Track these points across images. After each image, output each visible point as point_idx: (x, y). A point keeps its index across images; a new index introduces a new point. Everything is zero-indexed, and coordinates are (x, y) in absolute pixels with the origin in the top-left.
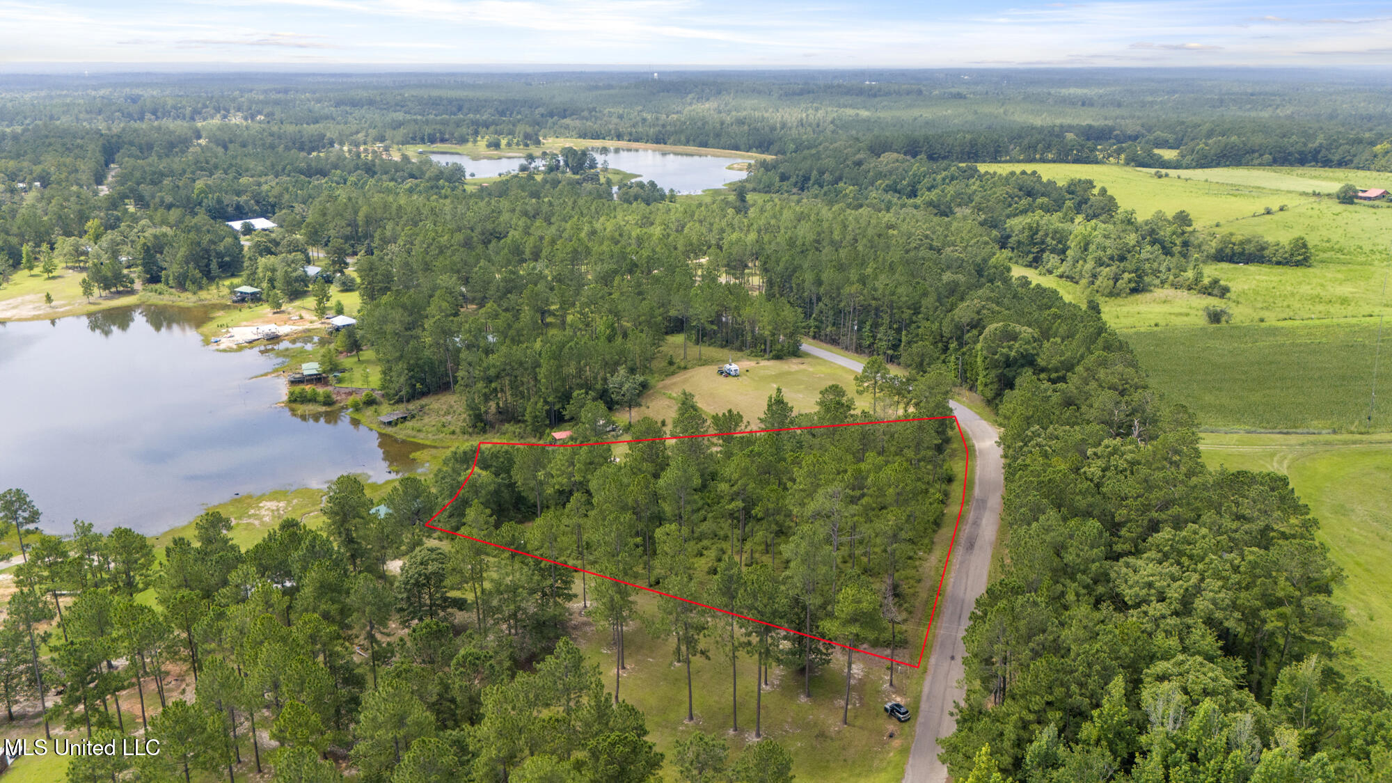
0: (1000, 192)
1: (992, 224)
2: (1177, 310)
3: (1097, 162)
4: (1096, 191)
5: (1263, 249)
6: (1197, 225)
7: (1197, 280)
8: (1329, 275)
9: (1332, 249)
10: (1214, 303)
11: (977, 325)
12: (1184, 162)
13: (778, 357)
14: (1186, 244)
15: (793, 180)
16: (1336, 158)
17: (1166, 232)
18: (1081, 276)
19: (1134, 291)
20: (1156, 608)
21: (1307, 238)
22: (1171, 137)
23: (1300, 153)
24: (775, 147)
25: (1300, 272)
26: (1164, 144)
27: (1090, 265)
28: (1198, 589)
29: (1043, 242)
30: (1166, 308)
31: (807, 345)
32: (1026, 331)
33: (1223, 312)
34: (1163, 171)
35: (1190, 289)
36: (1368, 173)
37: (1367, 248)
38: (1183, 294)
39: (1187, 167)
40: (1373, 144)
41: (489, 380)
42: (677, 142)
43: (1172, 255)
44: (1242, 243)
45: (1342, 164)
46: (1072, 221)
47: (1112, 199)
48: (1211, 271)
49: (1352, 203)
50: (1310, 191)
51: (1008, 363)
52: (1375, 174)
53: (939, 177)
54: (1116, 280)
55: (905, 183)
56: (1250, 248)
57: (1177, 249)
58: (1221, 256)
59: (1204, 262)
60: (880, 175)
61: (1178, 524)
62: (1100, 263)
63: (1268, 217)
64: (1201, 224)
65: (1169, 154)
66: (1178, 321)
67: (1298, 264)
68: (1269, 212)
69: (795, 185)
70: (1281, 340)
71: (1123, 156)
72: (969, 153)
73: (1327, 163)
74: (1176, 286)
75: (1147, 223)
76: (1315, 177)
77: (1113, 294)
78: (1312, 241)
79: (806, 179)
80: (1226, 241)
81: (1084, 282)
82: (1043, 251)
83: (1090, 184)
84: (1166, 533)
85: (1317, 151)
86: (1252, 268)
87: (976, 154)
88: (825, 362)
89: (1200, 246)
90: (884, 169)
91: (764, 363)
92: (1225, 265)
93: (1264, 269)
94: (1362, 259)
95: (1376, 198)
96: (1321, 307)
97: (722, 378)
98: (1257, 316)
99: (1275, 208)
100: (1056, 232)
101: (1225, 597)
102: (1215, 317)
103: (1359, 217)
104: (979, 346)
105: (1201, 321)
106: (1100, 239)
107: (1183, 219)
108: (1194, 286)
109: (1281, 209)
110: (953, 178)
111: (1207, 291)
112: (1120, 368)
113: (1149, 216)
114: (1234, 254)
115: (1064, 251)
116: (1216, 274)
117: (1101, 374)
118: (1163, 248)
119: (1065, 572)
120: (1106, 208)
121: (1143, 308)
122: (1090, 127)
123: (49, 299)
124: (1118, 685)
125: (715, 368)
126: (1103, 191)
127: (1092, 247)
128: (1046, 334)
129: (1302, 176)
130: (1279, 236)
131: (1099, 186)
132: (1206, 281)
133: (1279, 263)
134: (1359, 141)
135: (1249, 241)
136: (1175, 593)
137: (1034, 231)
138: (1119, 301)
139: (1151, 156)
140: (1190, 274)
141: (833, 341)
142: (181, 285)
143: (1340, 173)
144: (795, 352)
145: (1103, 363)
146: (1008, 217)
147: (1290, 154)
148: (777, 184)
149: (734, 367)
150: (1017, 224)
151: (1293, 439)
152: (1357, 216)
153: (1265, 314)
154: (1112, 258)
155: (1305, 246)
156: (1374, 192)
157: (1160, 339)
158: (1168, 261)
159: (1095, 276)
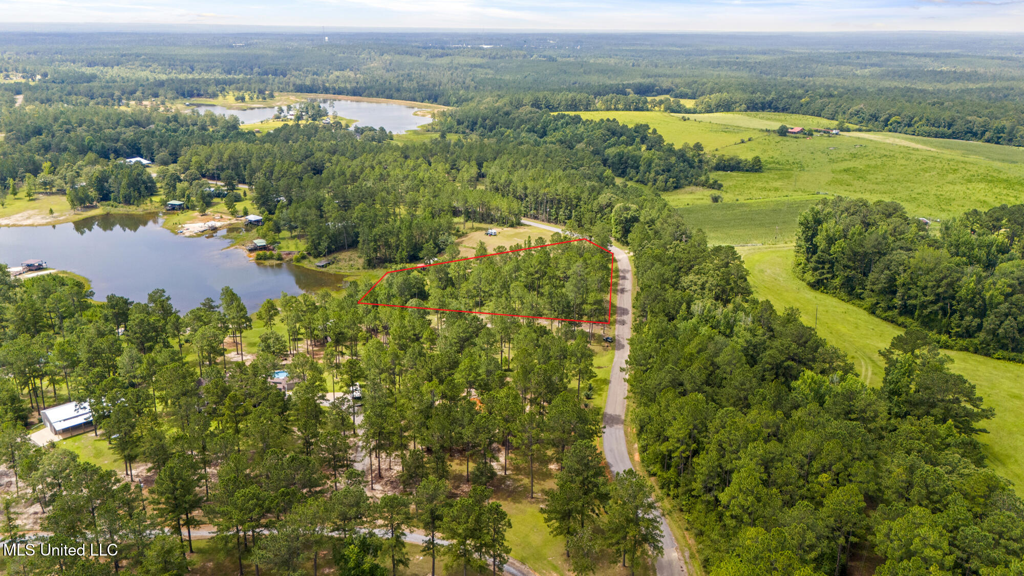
0: (598, 133)
1: (596, 153)
2: (697, 197)
3: (648, 110)
4: (650, 131)
5: (739, 163)
6: (706, 150)
7: (707, 181)
8: (771, 176)
9: (774, 162)
10: (715, 192)
11: (610, 205)
12: (698, 109)
13: (512, 226)
14: (700, 161)
15: (466, 124)
16: (781, 106)
17: (690, 154)
18: (649, 181)
19: (676, 188)
20: (694, 288)
21: (761, 157)
22: (689, 91)
23: (762, 103)
24: (443, 99)
25: (757, 175)
26: (685, 96)
27: (653, 175)
28: (707, 282)
29: (626, 163)
30: (691, 196)
31: (524, 221)
32: (634, 207)
33: (719, 197)
34: (687, 116)
35: (703, 186)
36: (797, 116)
37: (791, 162)
38: (700, 189)
39: (700, 112)
40: (800, 98)
41: (375, 241)
42: (370, 95)
43: (694, 168)
44: (728, 160)
45: (785, 110)
46: (640, 149)
47: (660, 137)
48: (713, 176)
49: (785, 135)
50: (764, 128)
51: (627, 221)
52: (801, 116)
53: (559, 123)
54: (666, 182)
55: (539, 126)
56: (733, 163)
57: (697, 164)
58: (718, 168)
59: (710, 171)
60: (522, 122)
61: (699, 264)
62: (657, 173)
63: (743, 145)
64: (708, 150)
65: (689, 104)
66: (699, 202)
67: (756, 171)
68: (743, 142)
69: (467, 127)
70: (745, 209)
71: (662, 106)
72: (570, 105)
73: (776, 109)
74: (696, 185)
75: (680, 150)
76: (768, 119)
77: (666, 190)
78: (763, 158)
79: (475, 123)
80: (721, 159)
81: (650, 184)
82: (626, 167)
83: (647, 127)
84: (696, 267)
85: (771, 103)
86: (734, 174)
87: (575, 106)
88: (535, 228)
89: (708, 162)
90: (523, 117)
91: (505, 229)
92: (721, 173)
93: (740, 174)
94: (788, 167)
95: (798, 132)
96: (765, 193)
97: (488, 237)
98: (735, 198)
99: (746, 139)
100: (633, 156)
101: (715, 282)
102: (715, 199)
103: (789, 144)
104: (612, 214)
105: (708, 201)
106: (656, 161)
107: (698, 147)
108: (706, 185)
109: (750, 140)
110: (567, 124)
111: (712, 186)
112: (676, 217)
113: (681, 147)
114: (725, 166)
115: (637, 167)
116: (716, 178)
117: (669, 220)
118: (689, 164)
119: (665, 281)
120: (656, 142)
121: (681, 197)
122: (641, 84)
123: (51, 212)
124: (684, 306)
125: (484, 232)
126: (655, 131)
127: (653, 165)
128: (641, 207)
129: (762, 118)
130: (746, 155)
131: (652, 127)
132: (711, 181)
133: (747, 171)
134: (793, 96)
135: (732, 159)
136: (699, 283)
137: (620, 156)
138: (669, 193)
139: (679, 105)
140: (703, 178)
141: (536, 218)
142: (128, 201)
143: (782, 116)
144: (519, 224)
145: (669, 216)
146: (605, 148)
147: (757, 104)
148: (456, 127)
149: (493, 231)
150: (611, 151)
151: (746, 248)
152: (787, 143)
153: (739, 197)
154: (663, 171)
155: (759, 161)
156: (797, 129)
157: (689, 210)
158: (692, 171)
159: (655, 181)
